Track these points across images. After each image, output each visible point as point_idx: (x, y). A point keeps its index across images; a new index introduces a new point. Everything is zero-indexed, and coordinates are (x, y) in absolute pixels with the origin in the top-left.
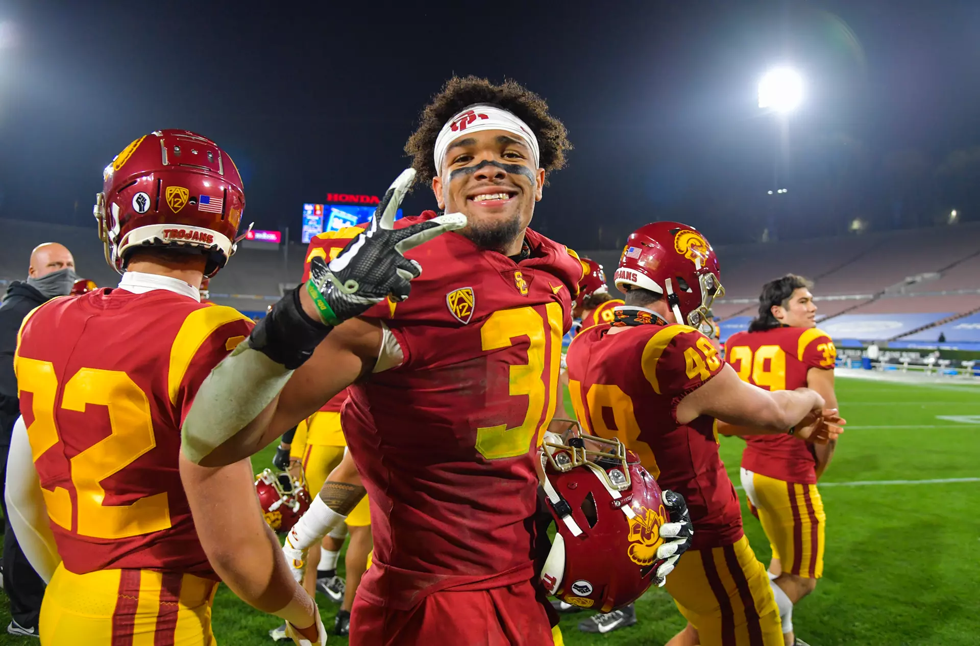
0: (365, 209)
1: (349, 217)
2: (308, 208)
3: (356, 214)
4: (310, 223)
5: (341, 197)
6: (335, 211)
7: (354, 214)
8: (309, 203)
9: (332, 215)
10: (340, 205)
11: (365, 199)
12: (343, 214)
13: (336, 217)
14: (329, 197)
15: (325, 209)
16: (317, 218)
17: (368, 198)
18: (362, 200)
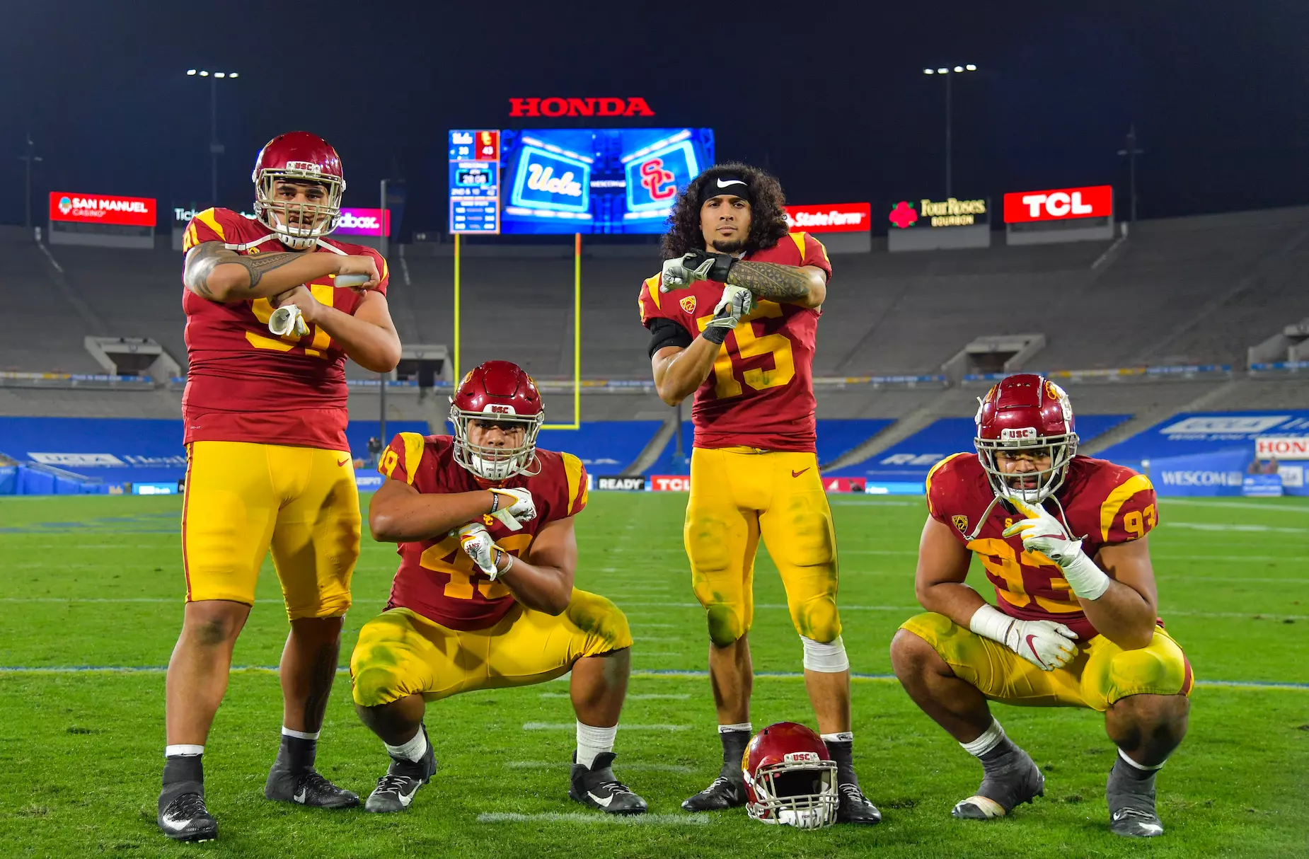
0: (614, 133)
1: (570, 157)
2: (461, 139)
3: (592, 148)
4: (468, 180)
5: (546, 104)
6: (532, 144)
7: (581, 150)
8: (462, 127)
9: (526, 153)
10: (543, 125)
11: (612, 107)
12: (553, 151)
13: (534, 159)
14: (517, 107)
15: (506, 142)
16: (484, 166)
17: (620, 105)
18: (604, 111)
